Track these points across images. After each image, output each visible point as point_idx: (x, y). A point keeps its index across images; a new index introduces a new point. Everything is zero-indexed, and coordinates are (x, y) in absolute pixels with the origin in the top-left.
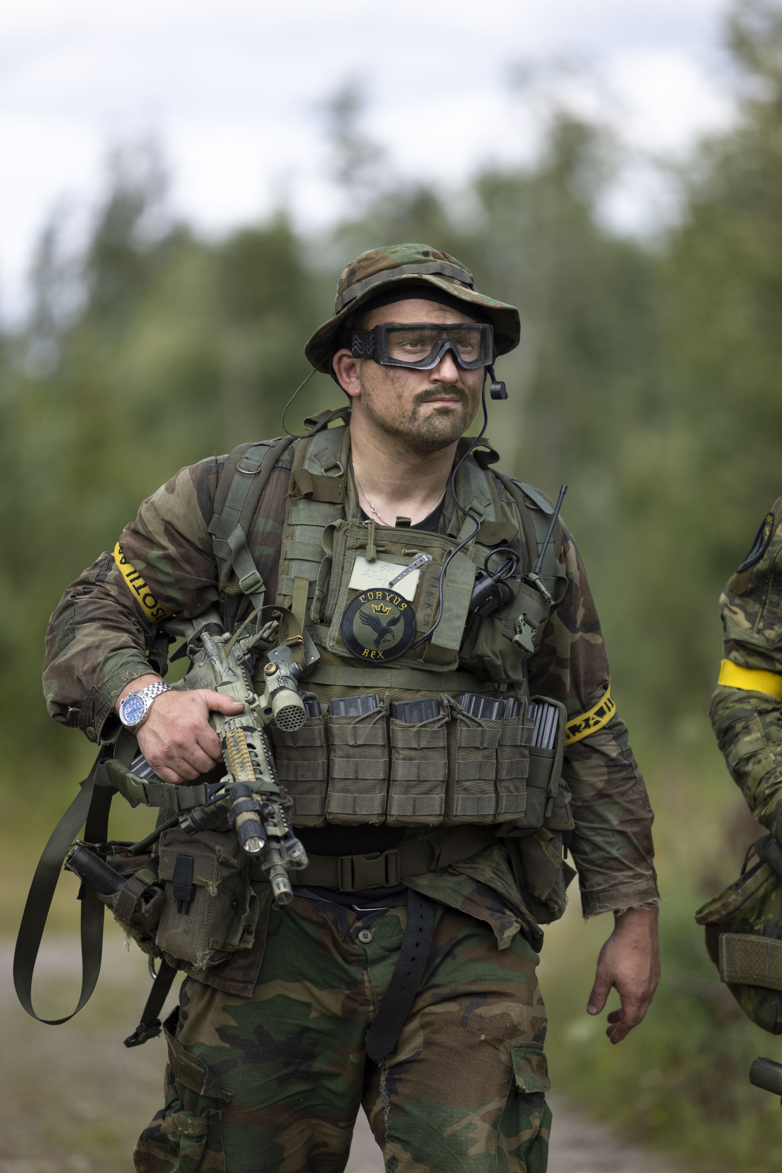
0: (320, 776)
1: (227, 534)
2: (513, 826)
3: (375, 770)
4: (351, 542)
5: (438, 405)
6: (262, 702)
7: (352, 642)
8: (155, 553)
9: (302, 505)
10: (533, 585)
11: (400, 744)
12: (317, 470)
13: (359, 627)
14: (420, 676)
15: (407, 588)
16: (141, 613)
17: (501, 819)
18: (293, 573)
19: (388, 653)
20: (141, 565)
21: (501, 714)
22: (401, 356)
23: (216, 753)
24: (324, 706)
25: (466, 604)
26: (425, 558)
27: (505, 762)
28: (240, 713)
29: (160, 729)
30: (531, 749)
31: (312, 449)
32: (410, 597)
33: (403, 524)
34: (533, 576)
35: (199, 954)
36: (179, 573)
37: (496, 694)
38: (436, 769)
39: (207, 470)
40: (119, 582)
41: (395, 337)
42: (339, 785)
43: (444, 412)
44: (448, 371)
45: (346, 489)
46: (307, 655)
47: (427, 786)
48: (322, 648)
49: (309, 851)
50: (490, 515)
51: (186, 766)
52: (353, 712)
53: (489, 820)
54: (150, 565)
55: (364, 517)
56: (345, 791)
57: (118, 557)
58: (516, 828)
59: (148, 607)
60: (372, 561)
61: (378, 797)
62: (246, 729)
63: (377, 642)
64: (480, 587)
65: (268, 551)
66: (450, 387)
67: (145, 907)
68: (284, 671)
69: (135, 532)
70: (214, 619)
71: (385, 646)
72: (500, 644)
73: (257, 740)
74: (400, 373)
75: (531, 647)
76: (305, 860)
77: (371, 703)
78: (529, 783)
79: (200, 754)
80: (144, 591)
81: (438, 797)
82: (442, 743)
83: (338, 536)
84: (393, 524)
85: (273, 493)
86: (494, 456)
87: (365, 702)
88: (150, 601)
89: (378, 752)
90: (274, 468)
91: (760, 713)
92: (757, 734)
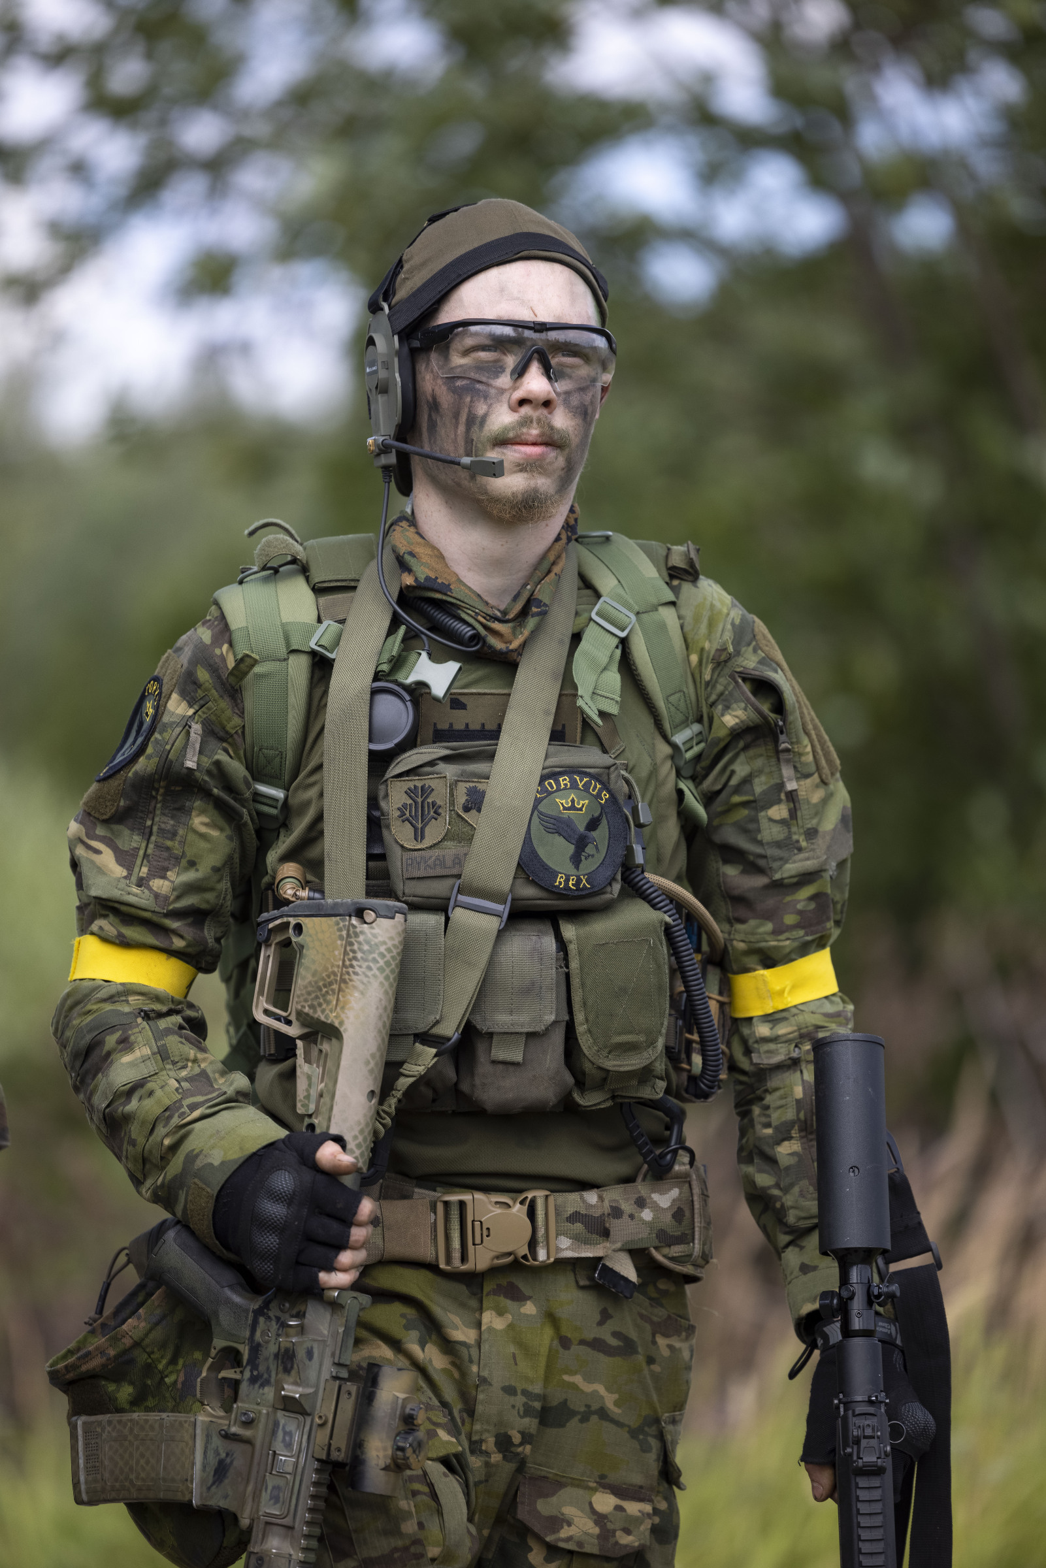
91: (147, 1016)
92: (142, 1051)
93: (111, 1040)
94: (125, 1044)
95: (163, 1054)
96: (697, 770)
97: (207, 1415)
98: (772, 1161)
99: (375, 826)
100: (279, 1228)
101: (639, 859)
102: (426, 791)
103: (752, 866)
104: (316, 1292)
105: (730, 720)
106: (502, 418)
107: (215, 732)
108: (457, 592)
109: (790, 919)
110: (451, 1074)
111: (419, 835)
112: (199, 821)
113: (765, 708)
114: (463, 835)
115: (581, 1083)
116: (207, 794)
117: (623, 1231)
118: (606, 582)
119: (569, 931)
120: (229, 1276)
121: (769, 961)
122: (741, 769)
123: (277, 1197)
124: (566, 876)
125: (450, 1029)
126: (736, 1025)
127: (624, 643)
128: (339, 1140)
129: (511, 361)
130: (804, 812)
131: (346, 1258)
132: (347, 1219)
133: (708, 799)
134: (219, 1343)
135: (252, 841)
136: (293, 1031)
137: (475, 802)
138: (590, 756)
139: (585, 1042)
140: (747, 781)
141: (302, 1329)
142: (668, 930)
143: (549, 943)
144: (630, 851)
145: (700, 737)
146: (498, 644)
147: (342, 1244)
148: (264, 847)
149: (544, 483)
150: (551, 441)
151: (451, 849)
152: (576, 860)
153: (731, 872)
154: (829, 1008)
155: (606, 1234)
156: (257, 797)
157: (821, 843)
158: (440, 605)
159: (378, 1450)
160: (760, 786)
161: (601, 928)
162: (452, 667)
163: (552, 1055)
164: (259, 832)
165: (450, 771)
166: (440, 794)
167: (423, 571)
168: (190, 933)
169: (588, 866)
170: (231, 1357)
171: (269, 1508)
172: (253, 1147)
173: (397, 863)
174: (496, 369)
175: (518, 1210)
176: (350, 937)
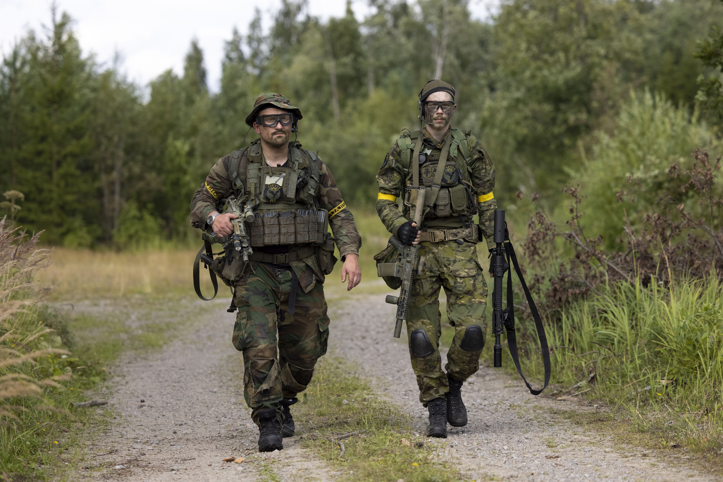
0: (262, 233)
1: (232, 174)
2: (315, 243)
3: (276, 231)
4: (265, 172)
5: (278, 135)
6: (243, 215)
7: (267, 198)
8: (215, 181)
9: (251, 164)
10: (313, 178)
11: (282, 223)
12: (253, 154)
13: (269, 195)
14: (286, 205)
15: (280, 183)
16: (213, 198)
17: (310, 241)
18: (250, 182)
19: (277, 200)
20: (212, 185)
21: (308, 214)
22: (267, 123)
23: (232, 229)
24: (262, 215)
25: (295, 185)
26: (284, 174)
27: (310, 227)
28: (238, 218)
29: (218, 225)
30: (318, 223)
31: (252, 149)
32: (281, 185)
33: (279, 166)
34: (312, 176)
35: (232, 275)
36: (222, 186)
37: (307, 209)
38: (292, 229)
39: (225, 159)
40: (207, 191)
41: (265, 118)
42: (267, 235)
43: (280, 137)
44: (279, 126)
45: (262, 158)
46: (256, 202)
47: (290, 234)
48: (259, 199)
49: (253, 250)
50: (301, 161)
51: (225, 233)
52: (269, 216)
53: (307, 242)
54: (214, 185)
55: (268, 165)
56: (269, 237)
57: (206, 184)
58: (316, 244)
59: (215, 196)
60: (271, 177)
61: (277, 237)
62: (239, 222)
63: (274, 198)
64: (299, 181)
65: (242, 177)
66: (281, 131)
67: (219, 265)
68: (249, 207)
69: (210, 177)
70: (233, 197)
71: (276, 198)
72: (306, 195)
73: (242, 225)
74: (267, 128)
75: (314, 194)
76: (252, 252)
77: (274, 213)
78: (318, 231)
79: (228, 229)
80: (213, 192)
81: (293, 237)
82: (293, 222)
83: (262, 170)
84: (276, 166)
85: (243, 162)
86: (301, 145)
87: (272, 213)
88: (215, 194)
89: (276, 226)
90: (243, 156)
91: (389, 204)
92: (388, 210)
93: (383, 208)
94: (385, 209)
95: (391, 210)
96: (471, 164)
97: (397, 263)
98: (485, 225)
99: (420, 174)
100: (406, 235)
101: (461, 178)
102: (428, 169)
103: (480, 180)
104: (412, 245)
105: (475, 157)
106: (435, 116)
107: (397, 161)
108: (432, 140)
109: (486, 187)
110: (433, 211)
111: (427, 176)
112: (395, 175)
113: (481, 155)
114: (433, 175)
115: (453, 212)
116: (396, 170)
117: (460, 235)
118: (455, 136)
119: (450, 189)
120: (400, 242)
121: (484, 194)
122: (477, 165)
123: (406, 231)
124: (449, 181)
125: (432, 205)
126: (479, 203)
127: (458, 146)
128: (415, 222)
129: (437, 107)
130: (487, 171)
131: (416, 240)
132: (416, 234)
133: (472, 169)
134: (398, 252)
135: (404, 177)
136: (410, 206)
137: (435, 170)
138: (453, 163)
139: (453, 206)
140: (478, 166)
141: (410, 250)
142: (466, 188)
143: (447, 191)
144: (459, 177)
145: (471, 160)
146: (438, 147)
147: (416, 238)
148: (405, 178)
149: (442, 125)
150: (442, 119)
151: (432, 178)
152: (451, 179)
153: (477, 180)
154: (493, 201)
155: (457, 236)
156: (404, 171)
157: (490, 175)
158: (430, 141)
159: (420, 268)
160: (480, 167)
161: (455, 189)
162: (431, 151)
163: (448, 208)
164: (405, 176)
165: (431, 166)
166: (430, 170)
167: (427, 137)
168: (395, 191)
169: (452, 179)
170: (400, 255)
171: (405, 277)
172: (403, 223)
173: (424, 180)
174: (434, 108)
175: (442, 233)
176: (418, 191)
